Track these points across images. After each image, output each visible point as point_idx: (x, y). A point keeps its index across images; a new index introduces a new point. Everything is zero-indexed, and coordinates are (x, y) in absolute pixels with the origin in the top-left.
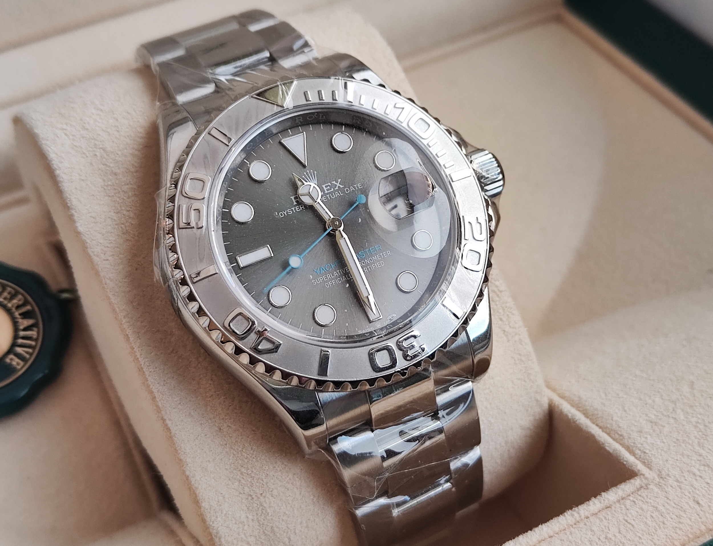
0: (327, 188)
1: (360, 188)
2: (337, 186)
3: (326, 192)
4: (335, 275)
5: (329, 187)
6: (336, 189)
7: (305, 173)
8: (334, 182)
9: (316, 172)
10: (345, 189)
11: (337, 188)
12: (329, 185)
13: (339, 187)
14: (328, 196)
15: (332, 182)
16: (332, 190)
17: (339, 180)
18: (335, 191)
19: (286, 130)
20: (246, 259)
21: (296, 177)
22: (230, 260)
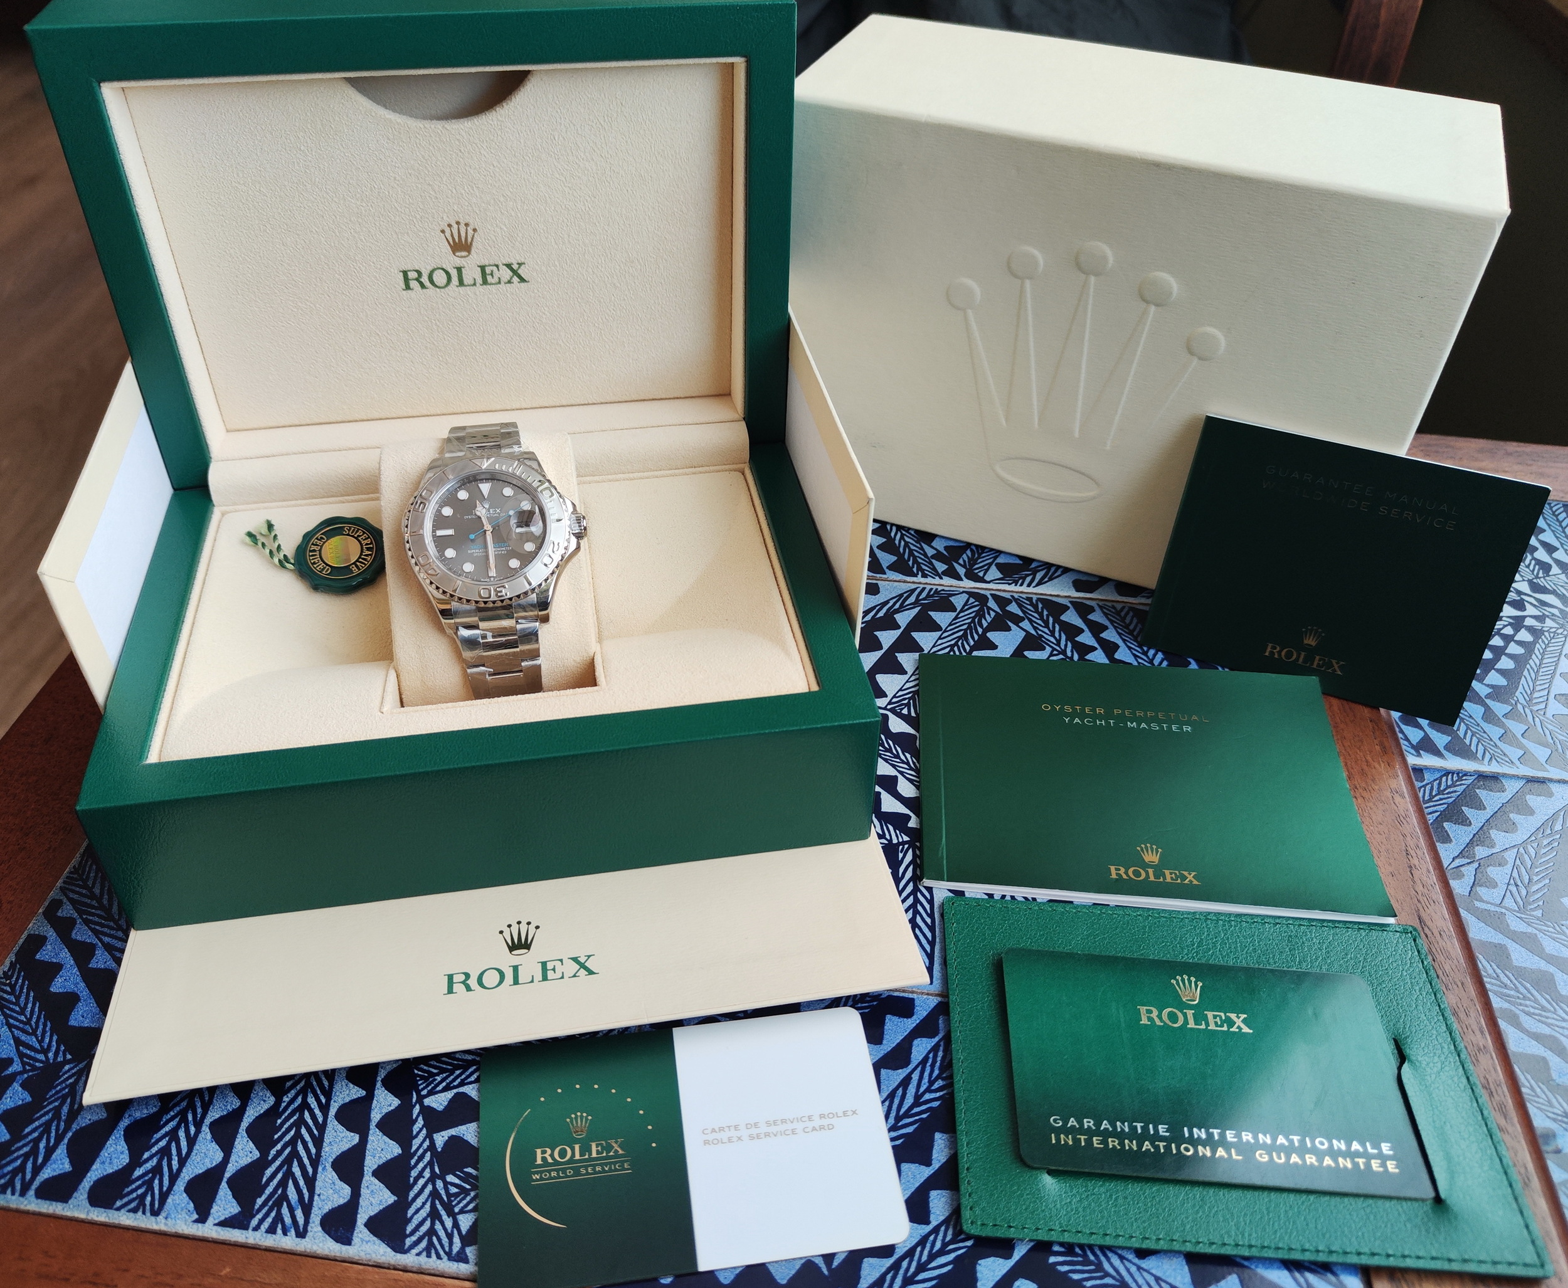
1: (510, 516)
2: (498, 512)
3: (492, 513)
4: (481, 550)
5: (494, 511)
7: (485, 502)
9: (490, 502)
10: (502, 515)
14: (492, 515)
15: (497, 509)
17: (500, 509)
18: (496, 513)
19: (482, 480)
20: (440, 533)
21: (478, 502)
22: (434, 531)
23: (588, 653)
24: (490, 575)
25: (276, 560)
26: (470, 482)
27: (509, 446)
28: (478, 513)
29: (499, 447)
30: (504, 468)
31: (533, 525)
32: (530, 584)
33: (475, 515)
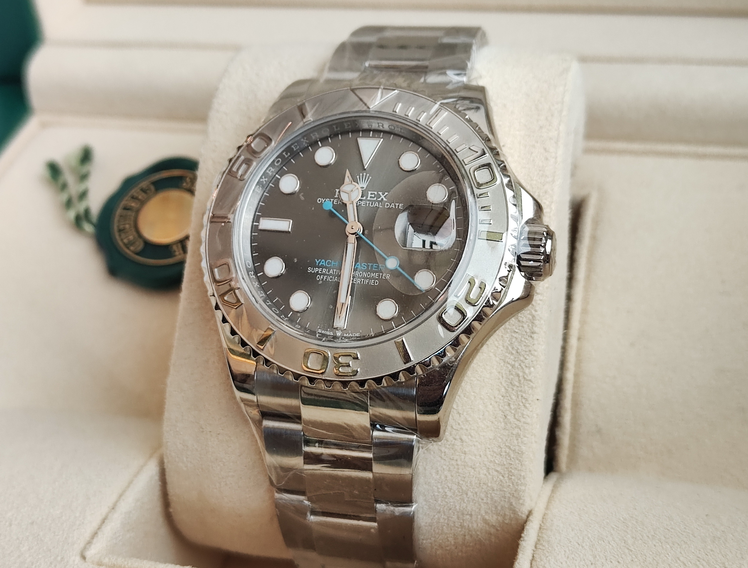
0: (371, 195)
1: (400, 208)
2: (381, 198)
3: (369, 198)
4: (330, 272)
5: (373, 196)
6: (378, 199)
7: (361, 174)
8: (381, 193)
9: (370, 178)
10: (386, 203)
11: (380, 199)
12: (374, 194)
13: (382, 199)
14: (368, 202)
15: (379, 193)
16: (375, 199)
17: (386, 193)
18: (376, 201)
19: (369, 131)
20: (267, 224)
21: (348, 173)
22: (256, 219)
23: (514, 512)
24: (335, 325)
25: (72, 214)
26: (345, 133)
27: (442, 70)
28: (345, 198)
29: (423, 70)
30: (411, 113)
31: (442, 236)
32: (407, 359)
33: (339, 198)
